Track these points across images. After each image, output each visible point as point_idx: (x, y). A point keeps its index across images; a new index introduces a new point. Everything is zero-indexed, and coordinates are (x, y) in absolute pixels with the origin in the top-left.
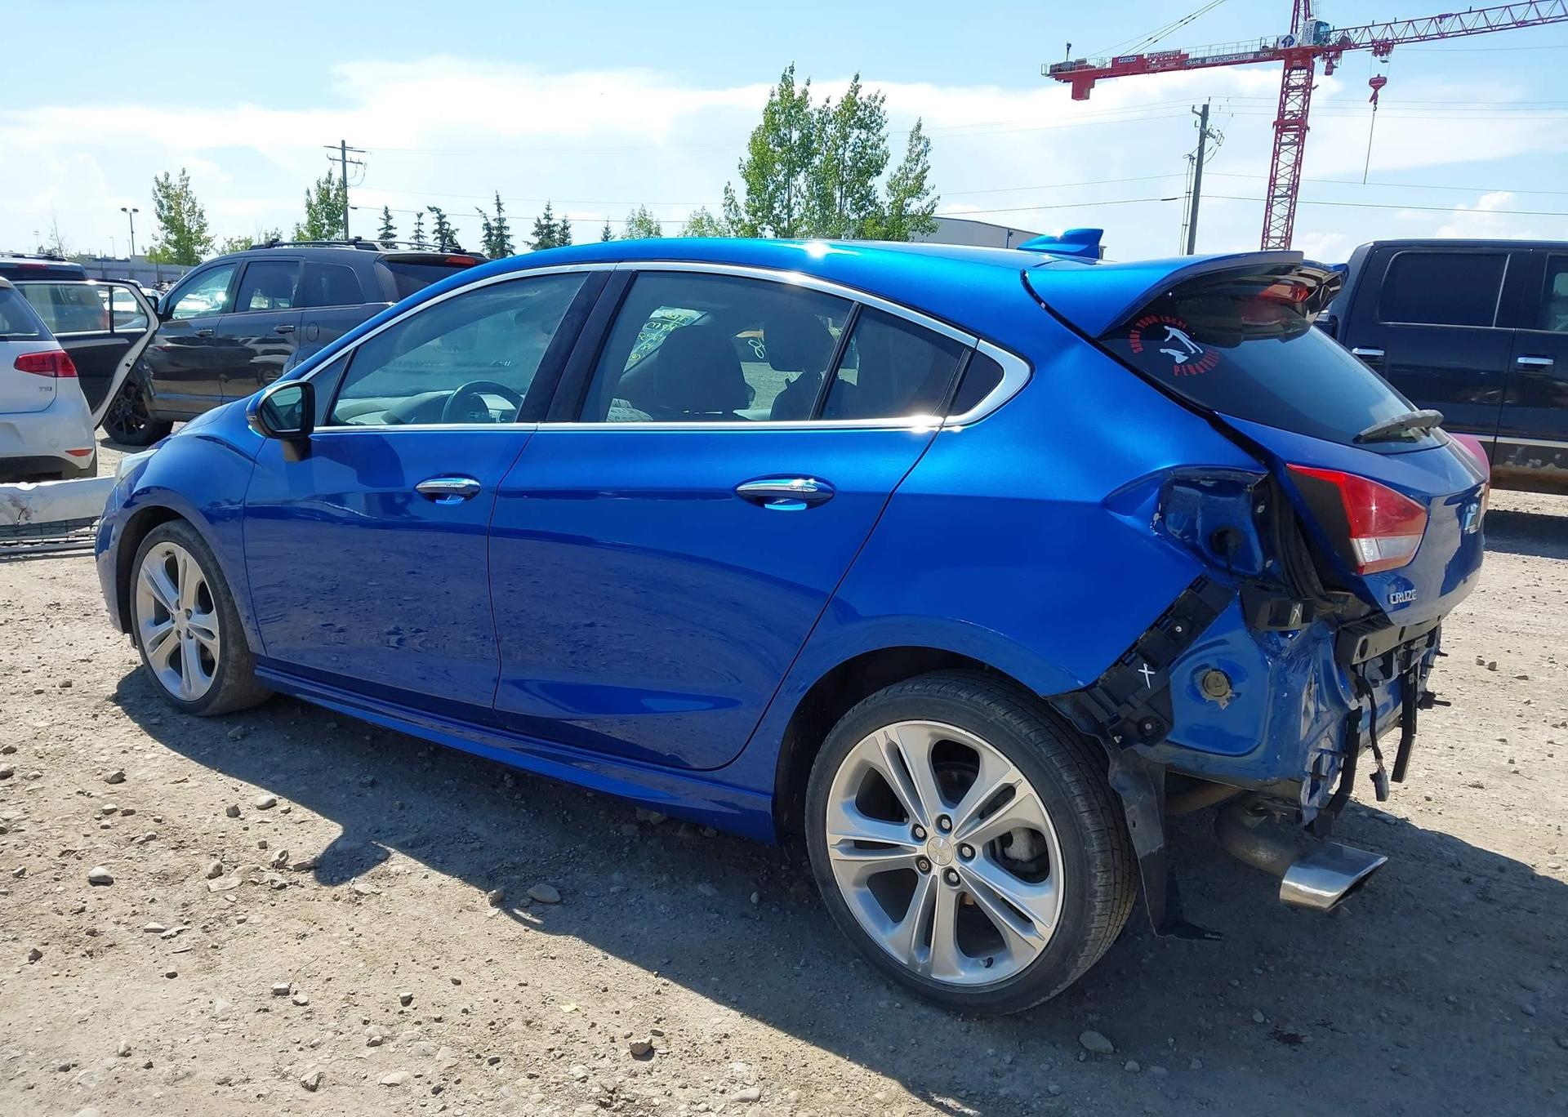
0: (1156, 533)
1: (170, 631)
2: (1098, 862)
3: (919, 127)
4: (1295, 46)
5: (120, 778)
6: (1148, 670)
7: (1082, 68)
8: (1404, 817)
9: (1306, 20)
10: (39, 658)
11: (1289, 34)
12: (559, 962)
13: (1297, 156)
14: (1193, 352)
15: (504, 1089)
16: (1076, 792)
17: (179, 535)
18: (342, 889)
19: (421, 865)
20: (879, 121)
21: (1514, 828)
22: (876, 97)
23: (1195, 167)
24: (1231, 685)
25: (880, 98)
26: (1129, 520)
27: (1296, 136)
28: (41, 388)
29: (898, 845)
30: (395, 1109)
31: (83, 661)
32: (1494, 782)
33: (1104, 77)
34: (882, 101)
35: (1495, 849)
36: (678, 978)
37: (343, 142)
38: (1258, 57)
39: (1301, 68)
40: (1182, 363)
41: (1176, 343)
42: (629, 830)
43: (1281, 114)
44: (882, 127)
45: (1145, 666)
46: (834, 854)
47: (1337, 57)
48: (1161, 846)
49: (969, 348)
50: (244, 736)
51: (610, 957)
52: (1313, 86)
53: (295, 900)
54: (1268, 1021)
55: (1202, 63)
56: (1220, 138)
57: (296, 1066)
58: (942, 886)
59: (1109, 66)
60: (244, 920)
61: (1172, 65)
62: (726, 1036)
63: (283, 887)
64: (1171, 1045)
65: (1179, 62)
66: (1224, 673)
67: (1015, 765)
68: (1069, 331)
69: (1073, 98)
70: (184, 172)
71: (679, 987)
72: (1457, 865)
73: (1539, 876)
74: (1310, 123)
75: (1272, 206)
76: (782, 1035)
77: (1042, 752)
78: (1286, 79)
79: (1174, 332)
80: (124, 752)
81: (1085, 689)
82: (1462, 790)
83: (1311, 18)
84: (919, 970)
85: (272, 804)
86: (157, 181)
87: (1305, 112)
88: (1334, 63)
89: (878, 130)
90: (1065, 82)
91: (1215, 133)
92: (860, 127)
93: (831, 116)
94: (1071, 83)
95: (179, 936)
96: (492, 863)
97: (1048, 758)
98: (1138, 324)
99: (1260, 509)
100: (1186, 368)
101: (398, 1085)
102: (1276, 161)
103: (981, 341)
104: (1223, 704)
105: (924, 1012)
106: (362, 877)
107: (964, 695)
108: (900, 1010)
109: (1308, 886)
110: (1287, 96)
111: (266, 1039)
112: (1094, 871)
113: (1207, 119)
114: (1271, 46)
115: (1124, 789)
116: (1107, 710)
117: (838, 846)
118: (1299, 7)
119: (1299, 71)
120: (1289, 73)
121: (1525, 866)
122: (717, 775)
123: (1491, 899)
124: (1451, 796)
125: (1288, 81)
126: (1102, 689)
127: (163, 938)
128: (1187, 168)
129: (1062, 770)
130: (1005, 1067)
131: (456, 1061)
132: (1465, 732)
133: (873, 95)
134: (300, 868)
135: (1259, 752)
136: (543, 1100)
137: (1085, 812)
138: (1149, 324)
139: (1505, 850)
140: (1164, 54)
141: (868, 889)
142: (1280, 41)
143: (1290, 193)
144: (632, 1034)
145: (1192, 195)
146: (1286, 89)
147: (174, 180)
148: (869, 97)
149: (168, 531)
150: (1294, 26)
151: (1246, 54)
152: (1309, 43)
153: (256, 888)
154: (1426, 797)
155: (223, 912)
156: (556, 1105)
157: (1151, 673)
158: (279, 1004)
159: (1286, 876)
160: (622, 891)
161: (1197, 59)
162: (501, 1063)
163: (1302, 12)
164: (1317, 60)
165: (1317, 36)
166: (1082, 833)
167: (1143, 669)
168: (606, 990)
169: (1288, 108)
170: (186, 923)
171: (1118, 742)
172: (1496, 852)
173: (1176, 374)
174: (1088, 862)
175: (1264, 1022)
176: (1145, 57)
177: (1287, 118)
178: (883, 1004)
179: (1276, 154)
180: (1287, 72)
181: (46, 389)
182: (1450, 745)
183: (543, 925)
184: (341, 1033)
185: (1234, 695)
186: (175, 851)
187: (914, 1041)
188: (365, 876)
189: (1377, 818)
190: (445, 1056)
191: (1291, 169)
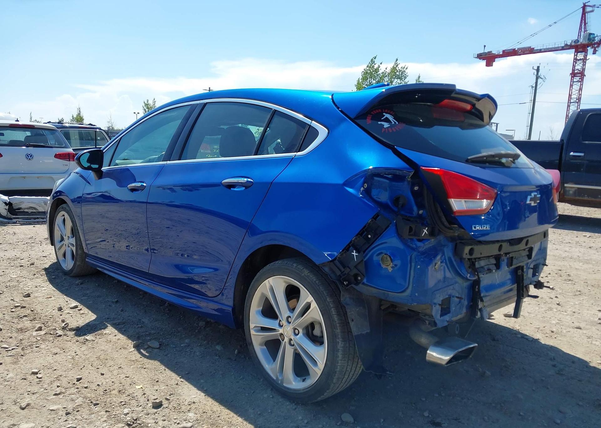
0: (361, 196)
1: (63, 244)
2: (340, 336)
3: (419, 77)
4: (579, 43)
5: (28, 296)
6: (356, 253)
7: (490, 54)
8: (537, 338)
9: (584, 33)
10: (30, 255)
11: (577, 38)
12: (146, 370)
13: (580, 86)
14: (393, 123)
15: (93, 415)
16: (332, 306)
17: (65, 208)
18: (81, 339)
19: (116, 331)
20: (405, 76)
21: (588, 346)
22: (404, 67)
23: (534, 91)
24: (392, 261)
25: (406, 67)
26: (351, 190)
27: (580, 79)
28: (63, 165)
29: (275, 329)
30: (48, 419)
31: (44, 257)
32: (588, 327)
33: (499, 58)
34: (407, 69)
35: (575, 354)
36: (189, 380)
37: (210, 88)
38: (563, 49)
39: (582, 52)
40: (386, 128)
41: (387, 120)
42: (202, 324)
43: (573, 70)
44: (406, 78)
45: (354, 251)
46: (253, 332)
47: (598, 47)
48: (368, 331)
49: (308, 124)
50: (82, 284)
51: (167, 370)
52: (587, 59)
53: (62, 341)
54: (430, 416)
55: (540, 51)
56: (544, 79)
57: (22, 400)
58: (288, 346)
59: (501, 53)
60: (38, 347)
61: (527, 52)
62: (194, 403)
63: (60, 336)
64: (381, 422)
65: (530, 51)
66: (389, 256)
67: (311, 294)
68: (344, 116)
69: (486, 66)
70: (154, 99)
71: (187, 383)
72: (553, 359)
73: (590, 366)
74: (586, 73)
75: (570, 106)
76: (217, 404)
77: (320, 289)
78: (575, 56)
79: (387, 116)
80: (36, 287)
81: (331, 261)
82: (571, 330)
83: (587, 32)
84: (280, 382)
85: (76, 307)
86: (144, 103)
87: (584, 69)
88: (597, 49)
89: (404, 80)
90: (483, 60)
91: (542, 77)
92: (397, 79)
93: (387, 74)
94: (486, 60)
95: (13, 350)
96: (143, 332)
97: (322, 291)
98: (372, 113)
99: (416, 188)
100: (388, 129)
101: (55, 410)
102: (571, 89)
103: (313, 122)
104: (390, 270)
105: (280, 400)
106: (92, 334)
107: (295, 265)
108: (271, 399)
109: (437, 354)
110: (576, 63)
111: (19, 390)
112: (338, 340)
113: (539, 72)
114: (569, 44)
115: (347, 304)
116: (340, 270)
117: (254, 329)
118: (581, 28)
119: (581, 53)
120: (577, 54)
121: (586, 362)
122: (215, 299)
123: (562, 374)
124: (565, 331)
125: (576, 57)
126: (338, 261)
127: (6, 351)
128: (531, 91)
129: (327, 297)
130: (304, 425)
131: (82, 403)
132: (584, 307)
133: (403, 67)
134: (71, 330)
135: (408, 292)
136: (105, 421)
137: (335, 314)
138: (377, 113)
139: (579, 354)
140: (524, 48)
141: (265, 347)
142: (573, 42)
143: (577, 101)
144: (157, 398)
145: (532, 101)
146: (576, 60)
147: (151, 102)
148: (402, 68)
149: (63, 207)
150: (579, 35)
151: (558, 47)
152: (586, 42)
153: (51, 336)
154: (551, 331)
155: (32, 343)
156: (109, 423)
157: (357, 254)
158: (31, 378)
159: (429, 349)
160: (186, 346)
161: (537, 50)
162: (99, 405)
163: (583, 30)
164: (589, 48)
165: (589, 39)
166: (333, 324)
167: (353, 252)
168: (158, 381)
169: (576, 68)
170: (17, 346)
171: (345, 284)
172: (575, 355)
173: (383, 132)
174: (336, 337)
175: (428, 416)
176: (516, 49)
177: (576, 72)
178: (265, 396)
179: (571, 86)
180: (576, 54)
181: (66, 165)
182: (573, 311)
183: (148, 356)
184: (47, 390)
185: (394, 266)
186: (30, 321)
187: (270, 411)
188: (94, 334)
189: (525, 338)
190: (79, 401)
191: (578, 92)
